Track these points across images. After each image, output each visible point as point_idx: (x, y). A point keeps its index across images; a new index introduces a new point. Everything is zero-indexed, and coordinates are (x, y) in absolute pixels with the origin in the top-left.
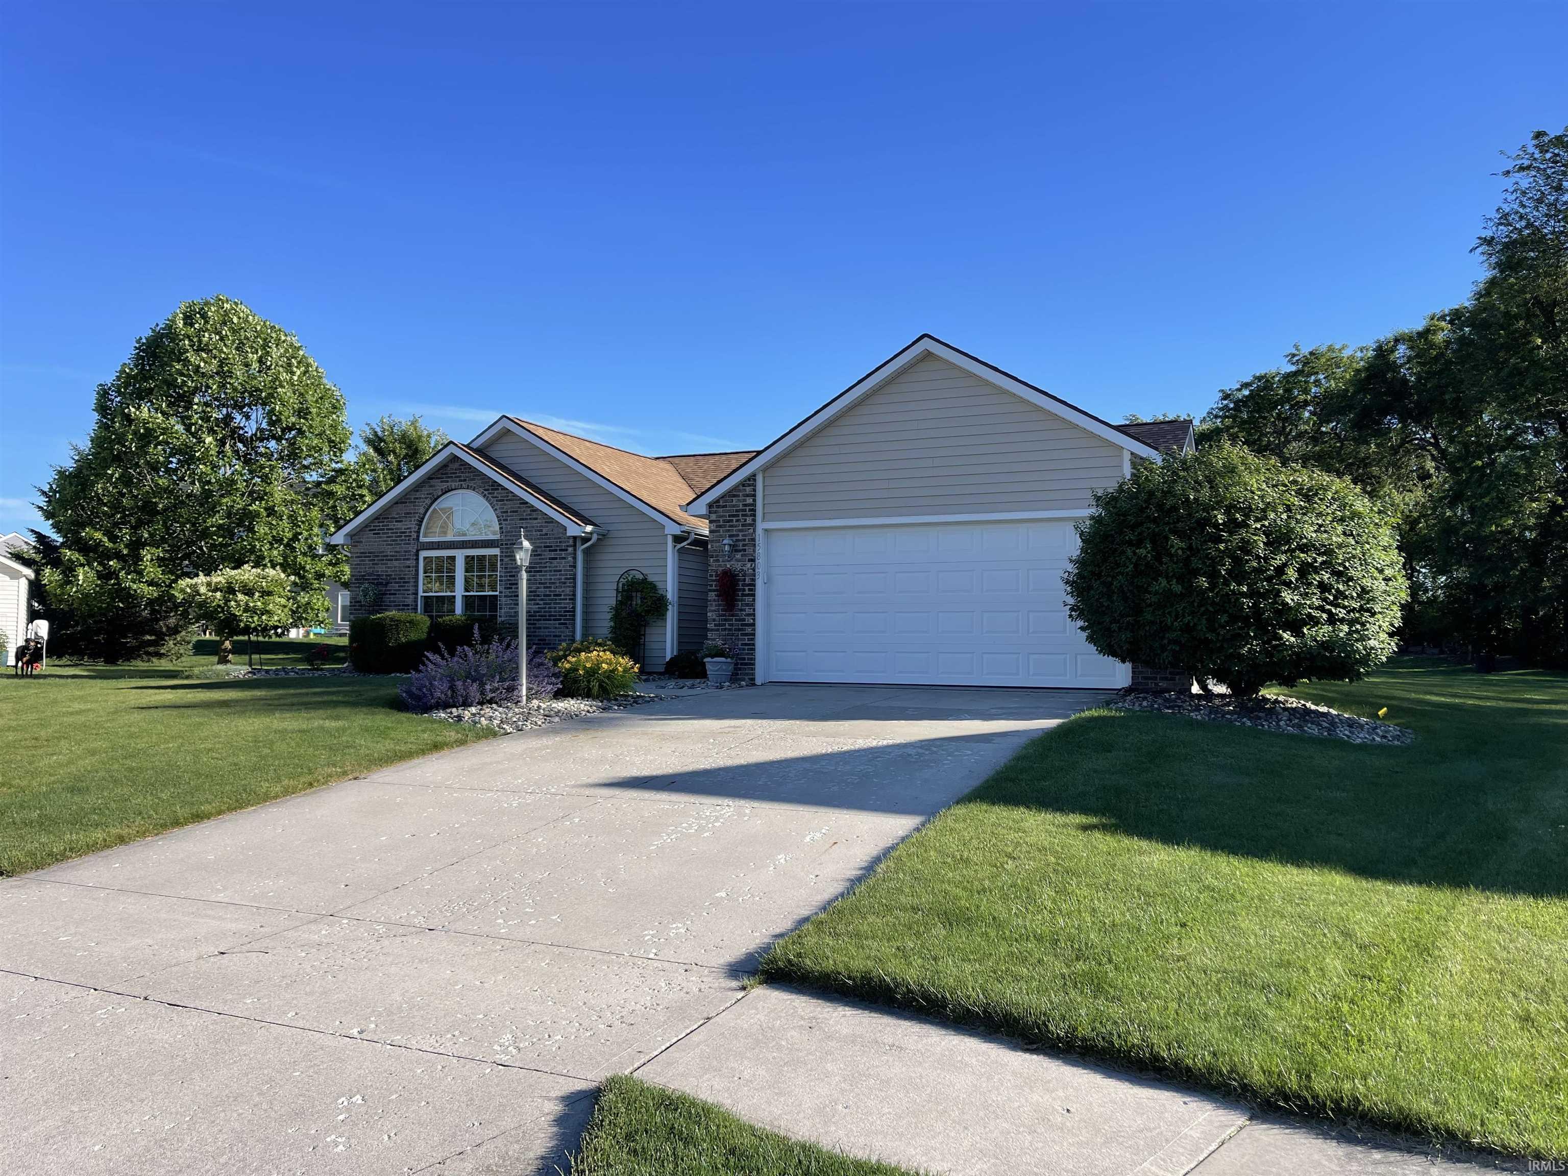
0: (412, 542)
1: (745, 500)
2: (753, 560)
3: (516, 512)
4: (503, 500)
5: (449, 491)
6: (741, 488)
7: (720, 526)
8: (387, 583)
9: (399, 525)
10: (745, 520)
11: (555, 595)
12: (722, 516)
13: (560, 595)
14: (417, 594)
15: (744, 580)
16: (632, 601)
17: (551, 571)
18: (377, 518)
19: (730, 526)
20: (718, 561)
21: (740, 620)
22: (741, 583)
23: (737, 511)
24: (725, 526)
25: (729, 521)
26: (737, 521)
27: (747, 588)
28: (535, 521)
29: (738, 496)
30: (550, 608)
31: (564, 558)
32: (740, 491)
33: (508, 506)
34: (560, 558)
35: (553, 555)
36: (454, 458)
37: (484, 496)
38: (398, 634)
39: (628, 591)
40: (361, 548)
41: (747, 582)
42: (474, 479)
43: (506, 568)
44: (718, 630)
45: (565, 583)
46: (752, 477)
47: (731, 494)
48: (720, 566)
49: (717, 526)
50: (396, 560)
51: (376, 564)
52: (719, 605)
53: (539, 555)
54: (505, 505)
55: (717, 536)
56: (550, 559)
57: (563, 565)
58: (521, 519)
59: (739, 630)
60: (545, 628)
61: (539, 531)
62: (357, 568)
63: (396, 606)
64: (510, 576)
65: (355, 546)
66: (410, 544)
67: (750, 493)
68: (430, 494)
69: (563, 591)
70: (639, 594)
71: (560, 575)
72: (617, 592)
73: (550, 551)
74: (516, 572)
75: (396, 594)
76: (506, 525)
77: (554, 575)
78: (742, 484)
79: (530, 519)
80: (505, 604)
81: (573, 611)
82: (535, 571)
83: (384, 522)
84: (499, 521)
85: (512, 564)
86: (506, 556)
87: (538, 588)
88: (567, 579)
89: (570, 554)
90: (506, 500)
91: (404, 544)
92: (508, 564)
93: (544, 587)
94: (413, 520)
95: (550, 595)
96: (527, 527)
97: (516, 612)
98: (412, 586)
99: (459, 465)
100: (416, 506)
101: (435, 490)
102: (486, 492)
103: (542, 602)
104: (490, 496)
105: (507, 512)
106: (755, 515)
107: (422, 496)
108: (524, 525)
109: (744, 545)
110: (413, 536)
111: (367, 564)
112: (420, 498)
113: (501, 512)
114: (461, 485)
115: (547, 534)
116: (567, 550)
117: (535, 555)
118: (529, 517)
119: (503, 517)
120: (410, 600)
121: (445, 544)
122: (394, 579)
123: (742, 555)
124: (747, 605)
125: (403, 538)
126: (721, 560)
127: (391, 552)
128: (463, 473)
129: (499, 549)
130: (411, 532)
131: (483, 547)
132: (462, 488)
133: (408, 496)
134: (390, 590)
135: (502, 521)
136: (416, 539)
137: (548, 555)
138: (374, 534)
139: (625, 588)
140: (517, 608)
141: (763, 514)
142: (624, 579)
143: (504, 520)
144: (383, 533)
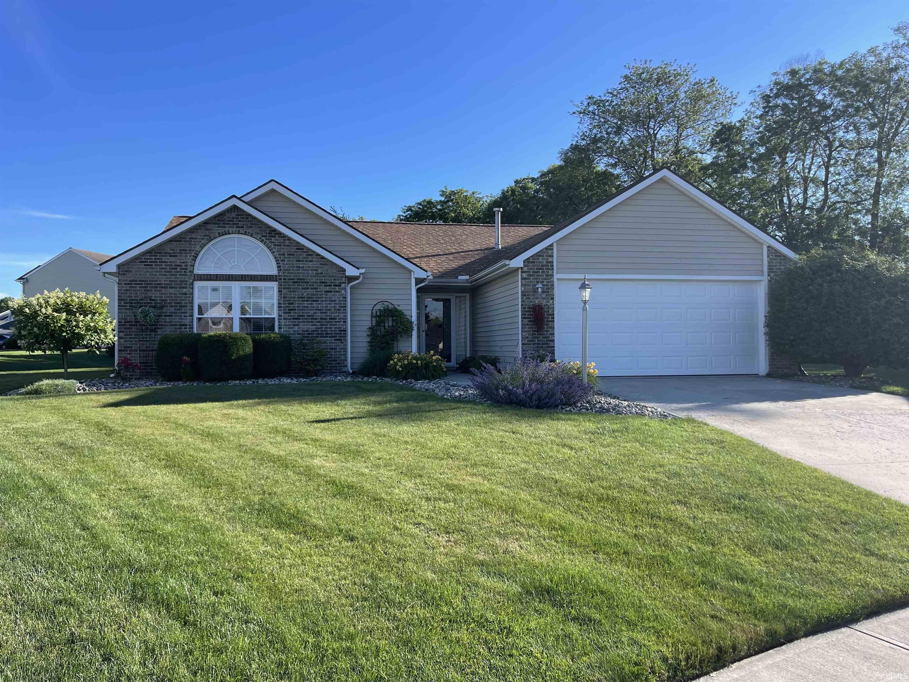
0: (188, 273)
1: (548, 259)
2: (553, 299)
3: (294, 255)
4: (280, 245)
5: (226, 234)
7: (531, 275)
8: (162, 307)
9: (173, 259)
10: (548, 272)
11: (330, 319)
12: (532, 269)
13: (336, 319)
14: (192, 316)
15: (548, 312)
16: (385, 323)
17: (326, 301)
18: (149, 252)
19: (537, 276)
20: (529, 298)
22: (546, 313)
23: (542, 266)
24: (534, 275)
25: (536, 272)
26: (542, 272)
27: (550, 317)
28: (311, 263)
29: (543, 256)
30: (326, 328)
31: (338, 292)
32: (544, 253)
33: (285, 250)
34: (334, 292)
35: (328, 289)
36: (235, 208)
37: (262, 241)
39: (379, 316)
40: (129, 277)
41: (550, 313)
42: (252, 227)
43: (284, 297)
45: (339, 310)
46: (551, 245)
47: (539, 255)
48: (531, 302)
49: (528, 275)
50: (170, 288)
51: (148, 291)
52: (532, 328)
53: (315, 288)
54: (282, 249)
55: (528, 282)
56: (325, 291)
57: (337, 297)
58: (297, 261)
59: (546, 344)
60: (324, 343)
61: (315, 270)
62: (126, 293)
63: (173, 325)
64: (289, 304)
65: (124, 274)
66: (186, 275)
67: (550, 256)
68: (207, 236)
69: (338, 316)
70: (390, 319)
71: (335, 304)
72: (372, 317)
73: (325, 286)
74: (294, 301)
75: (172, 316)
76: (283, 264)
77: (329, 304)
78: (546, 249)
79: (306, 261)
80: (284, 325)
81: (346, 331)
82: (312, 301)
83: (156, 256)
84: (276, 261)
85: (291, 295)
86: (284, 288)
87: (315, 313)
88: (341, 307)
89: (343, 289)
90: (284, 245)
91: (180, 275)
92: (287, 294)
93: (321, 313)
94: (188, 255)
95: (326, 319)
96: (303, 267)
97: (295, 331)
98: (189, 310)
99: (238, 215)
100: (191, 244)
101: (212, 233)
102: (263, 238)
103: (318, 324)
104: (268, 241)
105: (284, 254)
106: (553, 269)
107: (199, 237)
108: (301, 266)
109: (547, 289)
110: (187, 269)
111: (139, 290)
112: (196, 238)
113: (279, 255)
114: (239, 231)
115: (322, 273)
116: (340, 286)
117: (312, 289)
118: (305, 260)
119: (280, 258)
120: (187, 321)
121: (223, 277)
122: (169, 303)
123: (546, 295)
124: (550, 328)
125: (178, 270)
126: (531, 298)
127: (165, 281)
128: (240, 221)
129: (276, 283)
130: (187, 266)
131: (261, 280)
132: (239, 233)
133: (183, 236)
134: (166, 312)
135: (280, 262)
136: (190, 272)
137: (323, 288)
138: (145, 265)
139: (378, 314)
140: (296, 328)
141: (557, 268)
142: (378, 307)
143: (282, 261)
144: (156, 265)
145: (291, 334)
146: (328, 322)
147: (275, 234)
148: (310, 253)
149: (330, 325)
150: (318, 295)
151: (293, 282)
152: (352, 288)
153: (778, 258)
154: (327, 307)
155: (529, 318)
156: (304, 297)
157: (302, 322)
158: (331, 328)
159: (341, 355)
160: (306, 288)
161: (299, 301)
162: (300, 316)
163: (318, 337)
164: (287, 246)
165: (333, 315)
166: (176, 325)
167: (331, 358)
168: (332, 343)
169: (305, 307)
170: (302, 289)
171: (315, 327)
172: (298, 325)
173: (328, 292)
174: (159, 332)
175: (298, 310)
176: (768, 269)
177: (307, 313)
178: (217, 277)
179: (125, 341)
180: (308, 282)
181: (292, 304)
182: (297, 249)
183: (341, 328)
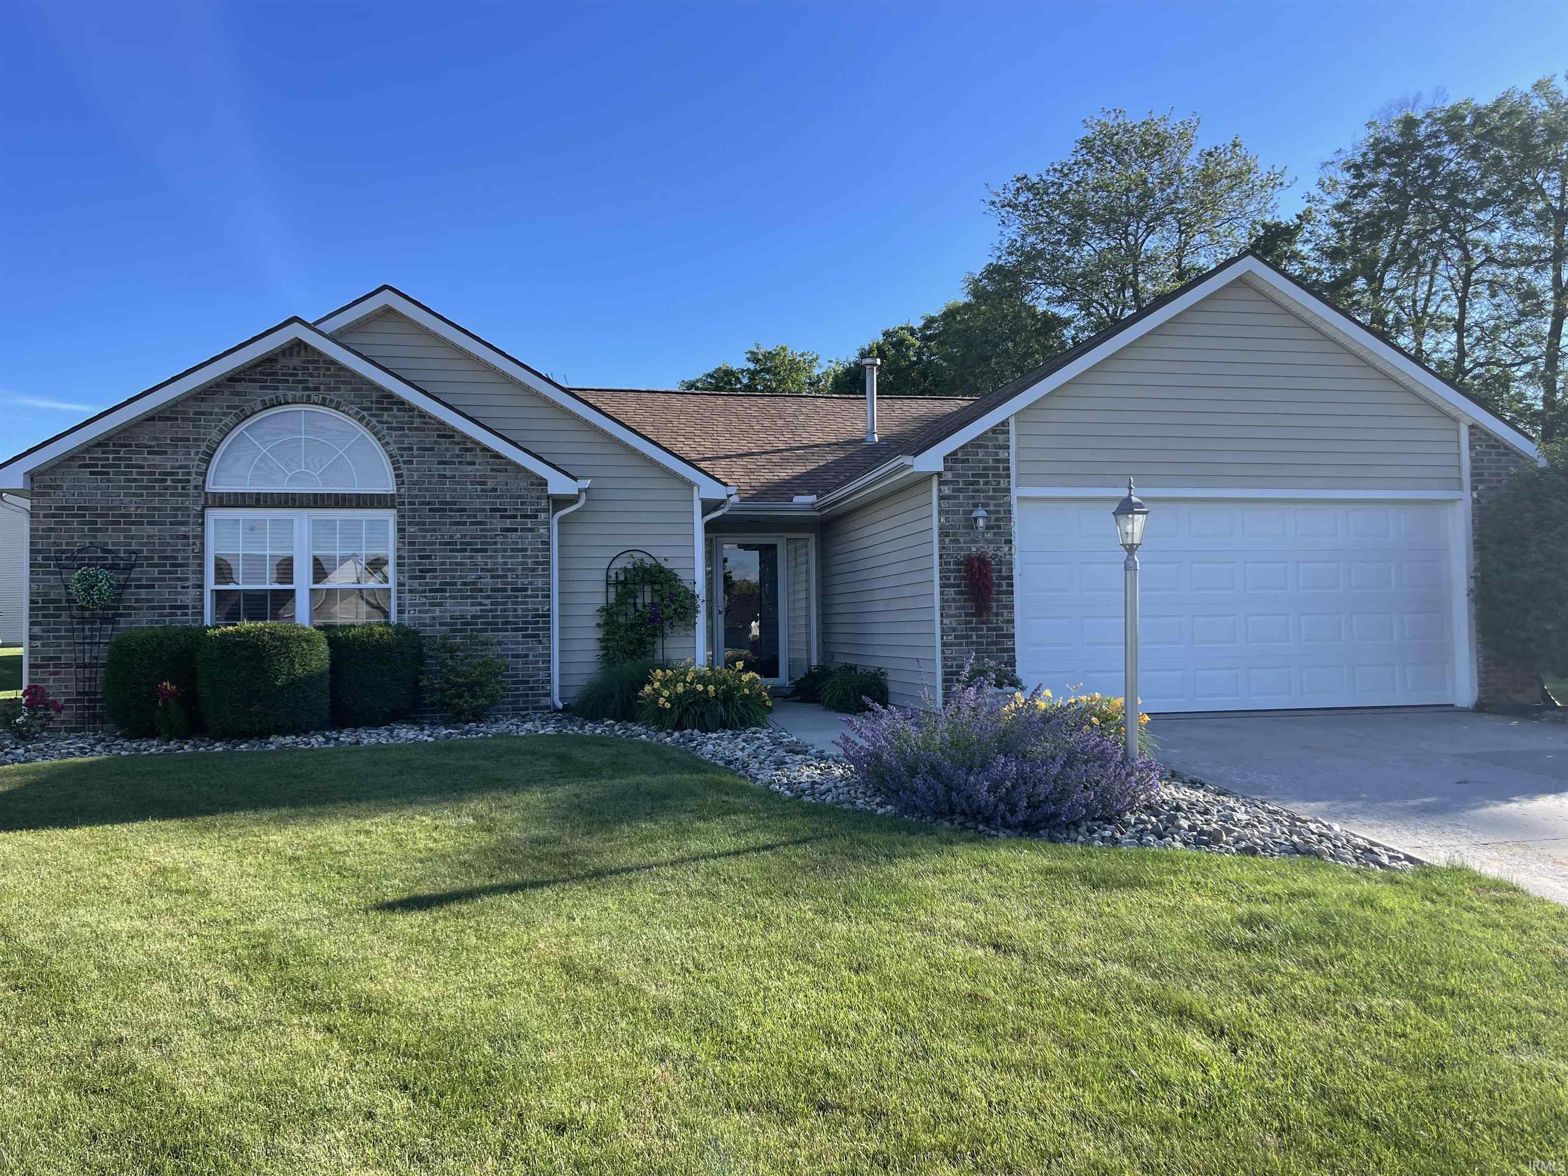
0: (192, 491)
1: (997, 454)
2: (1010, 542)
3: (432, 449)
4: (403, 429)
5: (280, 404)
6: (990, 435)
7: (959, 490)
8: (130, 568)
9: (157, 459)
10: (999, 483)
11: (513, 590)
12: (962, 476)
13: (526, 590)
14: (201, 586)
15: (1000, 571)
16: (636, 597)
17: (505, 550)
18: (99, 445)
19: (974, 491)
20: (957, 541)
21: (994, 629)
22: (994, 575)
23: (985, 469)
24: (967, 490)
25: (973, 483)
26: (986, 483)
27: (1004, 583)
28: (470, 468)
29: (987, 447)
30: (505, 610)
31: (531, 530)
32: (989, 439)
33: (413, 439)
34: (522, 530)
35: (508, 523)
36: (298, 345)
37: (361, 420)
38: (292, 662)
39: (624, 583)
40: (57, 499)
41: (1003, 574)
42: (338, 389)
43: (410, 544)
44: (960, 644)
45: (533, 570)
46: (1005, 423)
47: (976, 444)
48: (961, 549)
49: (954, 491)
50: (151, 523)
51: (99, 530)
52: (963, 607)
53: (480, 523)
54: (406, 436)
55: (954, 505)
56: (502, 530)
57: (528, 541)
58: (440, 463)
59: (996, 643)
60: (499, 643)
61: (481, 483)
62: (49, 537)
63: (154, 608)
64: (421, 557)
65: (43, 494)
66: (187, 495)
67: (1001, 447)
68: (235, 407)
69: (531, 583)
70: (648, 588)
71: (524, 557)
72: (607, 584)
73: (502, 517)
74: (432, 551)
75: (153, 587)
76: (409, 470)
77: (511, 557)
78: (994, 430)
79: (460, 463)
80: (411, 605)
81: (548, 616)
82: (472, 550)
83: (118, 452)
84: (393, 463)
85: (425, 537)
86: (410, 524)
87: (480, 577)
88: (537, 563)
89: (543, 523)
90: (409, 429)
91: (172, 495)
92: (415, 537)
93: (493, 577)
94: (193, 452)
95: (505, 590)
96: (454, 477)
97: (434, 618)
98: (194, 572)
99: (308, 362)
100: (199, 427)
101: (246, 401)
102: (364, 413)
103: (488, 601)
104: (374, 420)
105: (411, 449)
106: (1008, 476)
107: (217, 410)
108: (448, 473)
109: (997, 520)
110: (188, 481)
111: (74, 530)
112: (211, 414)
113: (399, 449)
114: (309, 396)
115: (495, 490)
116: (536, 517)
117: (472, 524)
118: (457, 460)
119: (402, 456)
120: (188, 598)
121: (272, 499)
122: (146, 558)
123: (995, 534)
124: (1005, 607)
125: (169, 483)
126: (962, 540)
127: (137, 508)
128: (311, 375)
129: (394, 511)
130: (189, 474)
131: (358, 506)
132: (309, 401)
133: (180, 408)
134: (140, 579)
135: (401, 465)
136: (196, 487)
137: (498, 523)
138: (92, 473)
139: (621, 578)
140: (437, 611)
141: (1019, 474)
142: (619, 564)
143: (405, 462)
144: (116, 474)
145: (425, 625)
146: (509, 597)
147: (390, 403)
148: (469, 445)
149: (513, 603)
150: (486, 537)
151: (431, 510)
152: (561, 522)
153: (1493, 451)
154: (505, 563)
155: (959, 586)
156: (455, 543)
157: (451, 597)
158: (515, 610)
159: (539, 669)
160: (459, 523)
161: (445, 550)
162: (447, 584)
163: (486, 630)
164: (417, 429)
165: (520, 581)
166: (164, 608)
167: (516, 676)
168: (518, 643)
169: (457, 564)
170: (452, 524)
171: (478, 608)
172: (440, 604)
173: (508, 530)
174: (123, 623)
175: (442, 570)
176: (1472, 475)
177: (461, 577)
178: (258, 500)
179: (43, 645)
180: (464, 510)
181: (429, 557)
182: (439, 436)
183: (538, 610)
